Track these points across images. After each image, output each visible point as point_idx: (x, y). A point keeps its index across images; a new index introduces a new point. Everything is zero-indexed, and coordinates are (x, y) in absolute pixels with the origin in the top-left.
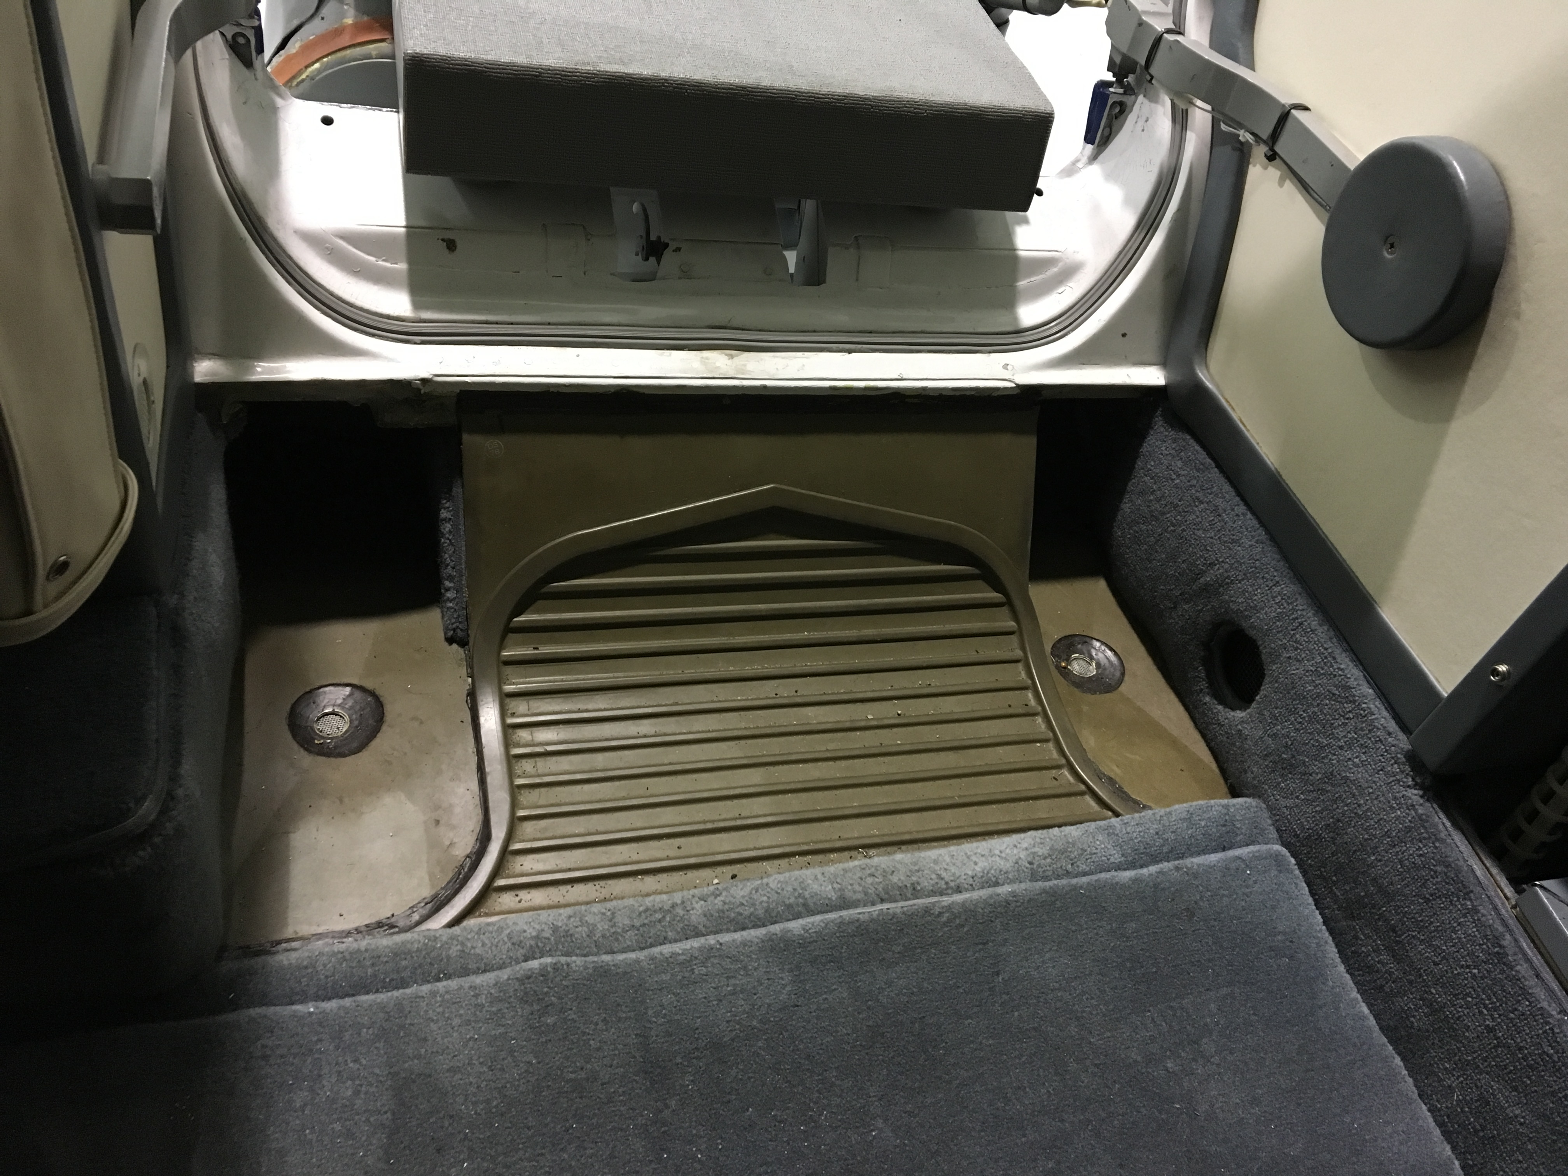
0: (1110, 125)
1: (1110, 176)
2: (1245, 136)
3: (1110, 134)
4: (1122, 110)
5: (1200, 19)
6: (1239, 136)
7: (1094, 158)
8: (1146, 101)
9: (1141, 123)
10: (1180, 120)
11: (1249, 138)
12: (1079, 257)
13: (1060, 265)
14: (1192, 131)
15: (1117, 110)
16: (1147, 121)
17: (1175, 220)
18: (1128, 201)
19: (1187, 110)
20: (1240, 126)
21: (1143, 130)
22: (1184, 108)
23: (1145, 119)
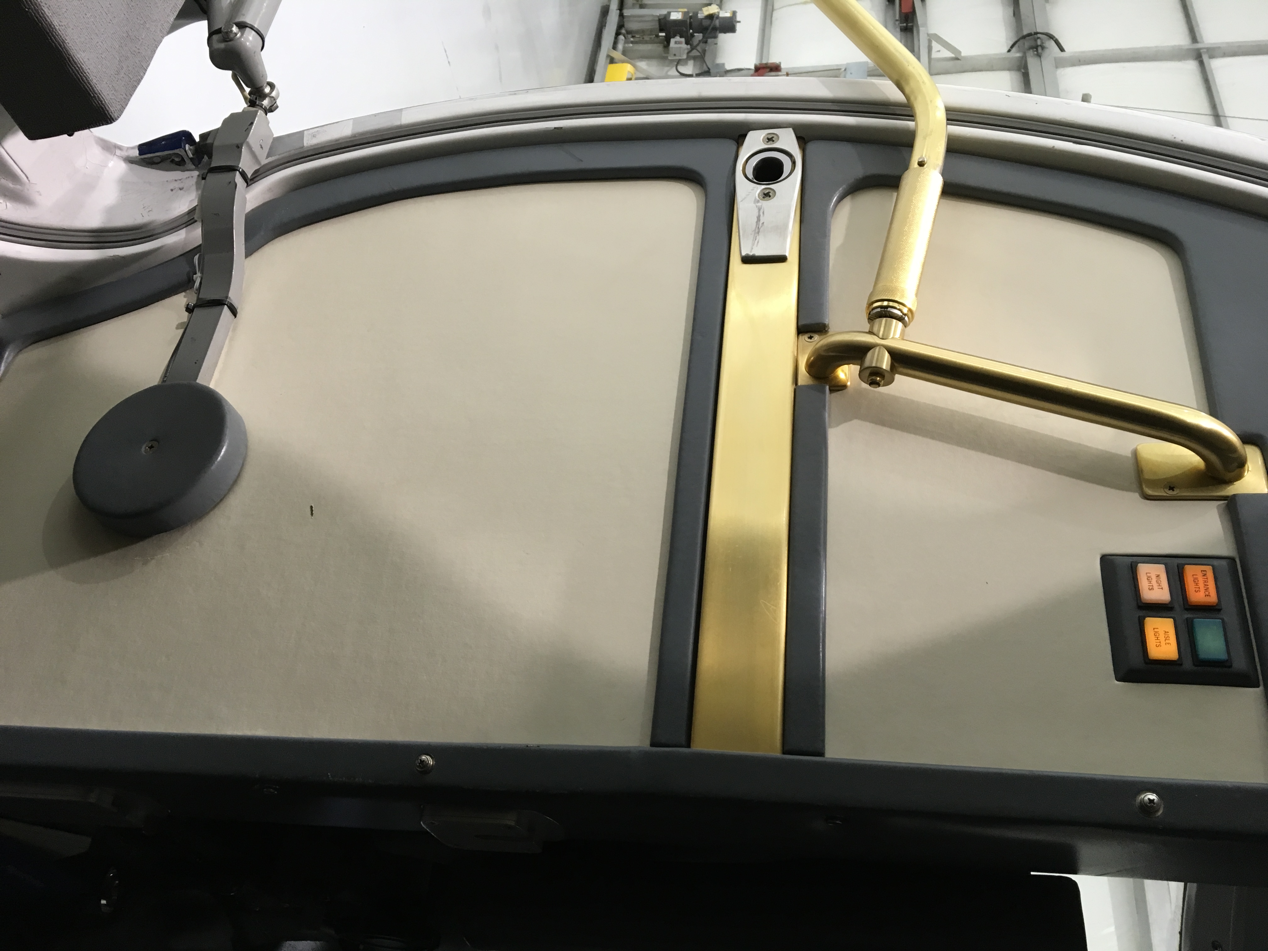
0: (163, 160)
1: (124, 184)
2: (197, 278)
3: (157, 163)
4: (179, 164)
5: (270, 190)
6: (196, 274)
7: (130, 161)
8: (195, 180)
9: (177, 185)
10: (188, 220)
11: (197, 284)
12: (38, 199)
13: (18, 187)
14: (186, 233)
15: (177, 159)
16: (181, 189)
17: (114, 260)
18: (110, 211)
19: (196, 221)
20: (202, 273)
21: (172, 190)
22: (196, 218)
23: (181, 186)
